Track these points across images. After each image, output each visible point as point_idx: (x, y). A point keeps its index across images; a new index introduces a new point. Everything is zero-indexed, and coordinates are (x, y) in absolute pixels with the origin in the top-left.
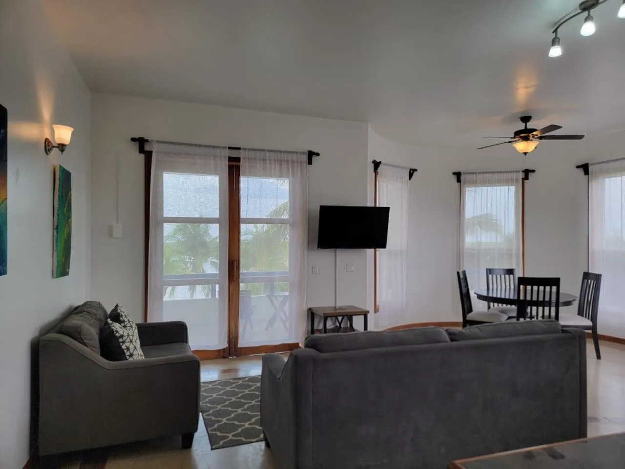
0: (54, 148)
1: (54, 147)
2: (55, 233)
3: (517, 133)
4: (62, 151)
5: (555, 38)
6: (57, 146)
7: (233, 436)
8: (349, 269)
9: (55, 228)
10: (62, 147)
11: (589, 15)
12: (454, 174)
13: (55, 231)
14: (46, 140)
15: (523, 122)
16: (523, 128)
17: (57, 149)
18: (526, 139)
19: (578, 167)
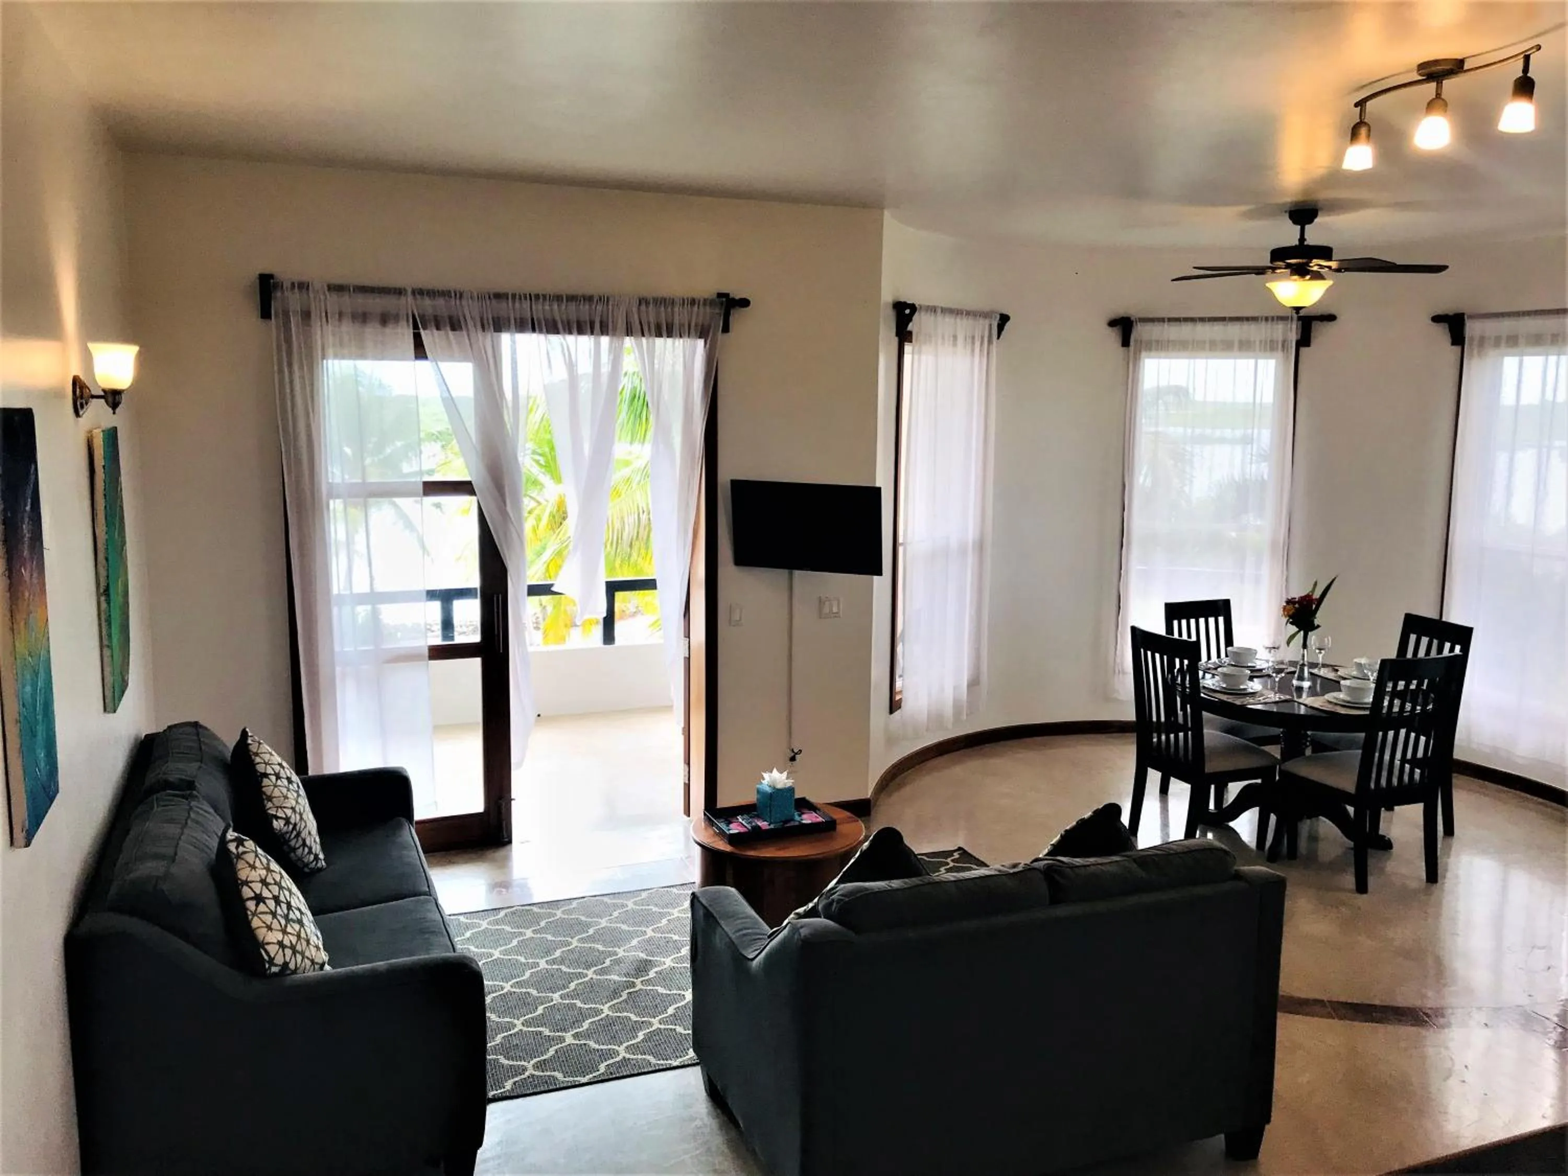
0: (95, 400)
1: (93, 397)
2: (104, 605)
3: (1279, 255)
4: (114, 405)
5: (1358, 123)
6: (102, 393)
7: (537, 1066)
8: (826, 610)
9: (102, 591)
10: (113, 397)
11: (1438, 95)
12: (1113, 323)
13: (103, 598)
14: (76, 381)
15: (1295, 222)
16: (1294, 242)
17: (103, 401)
18: (1301, 271)
19: (1437, 319)
